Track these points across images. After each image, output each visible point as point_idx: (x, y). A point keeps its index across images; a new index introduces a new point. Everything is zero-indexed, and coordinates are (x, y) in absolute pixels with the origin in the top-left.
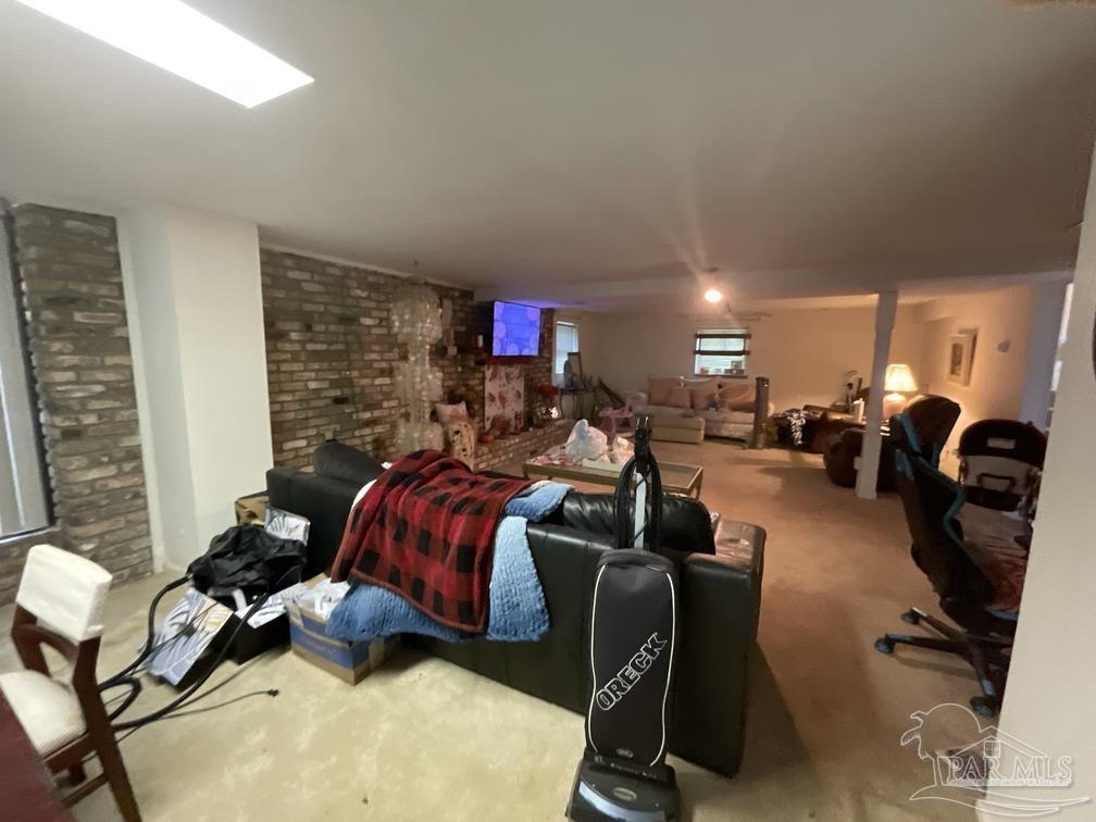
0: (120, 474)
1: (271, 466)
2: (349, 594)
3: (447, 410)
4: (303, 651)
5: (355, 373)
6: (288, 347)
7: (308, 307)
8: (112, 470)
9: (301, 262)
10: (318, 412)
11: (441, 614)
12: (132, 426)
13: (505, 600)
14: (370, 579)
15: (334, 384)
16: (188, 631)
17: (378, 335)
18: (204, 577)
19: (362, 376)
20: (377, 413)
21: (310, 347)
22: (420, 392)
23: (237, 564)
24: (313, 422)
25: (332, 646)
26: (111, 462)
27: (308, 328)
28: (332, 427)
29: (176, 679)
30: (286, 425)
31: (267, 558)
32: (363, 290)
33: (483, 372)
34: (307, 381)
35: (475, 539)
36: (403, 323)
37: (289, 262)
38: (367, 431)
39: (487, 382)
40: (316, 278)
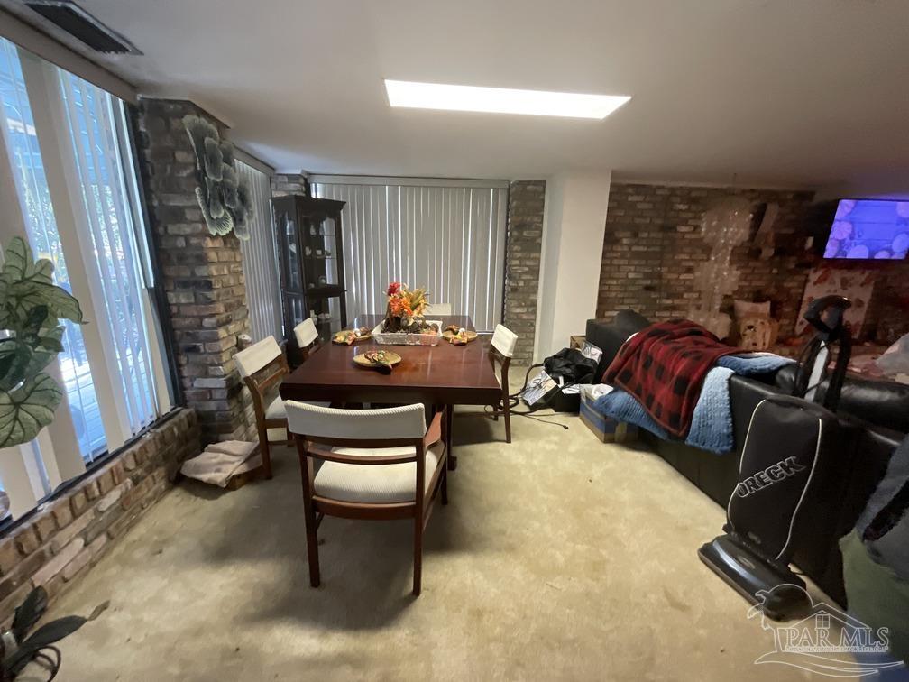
0: (527, 313)
1: (593, 316)
2: (611, 393)
3: (744, 306)
4: (584, 417)
5: (664, 269)
6: (619, 249)
7: (638, 221)
8: (525, 310)
9: (639, 189)
10: (631, 295)
11: (659, 417)
12: (535, 290)
13: (702, 420)
14: (625, 387)
15: (647, 276)
16: (540, 386)
17: (691, 240)
18: (550, 366)
19: (669, 272)
20: (677, 302)
21: (634, 249)
22: (713, 286)
23: (562, 364)
24: (626, 301)
25: (597, 418)
26: (525, 306)
27: (636, 235)
28: (640, 306)
29: (531, 404)
30: (610, 300)
31: (577, 364)
32: (684, 204)
33: (807, 276)
34: (628, 272)
35: (690, 374)
36: (709, 229)
37: (630, 190)
38: (666, 314)
39: (809, 285)
40: (648, 198)
